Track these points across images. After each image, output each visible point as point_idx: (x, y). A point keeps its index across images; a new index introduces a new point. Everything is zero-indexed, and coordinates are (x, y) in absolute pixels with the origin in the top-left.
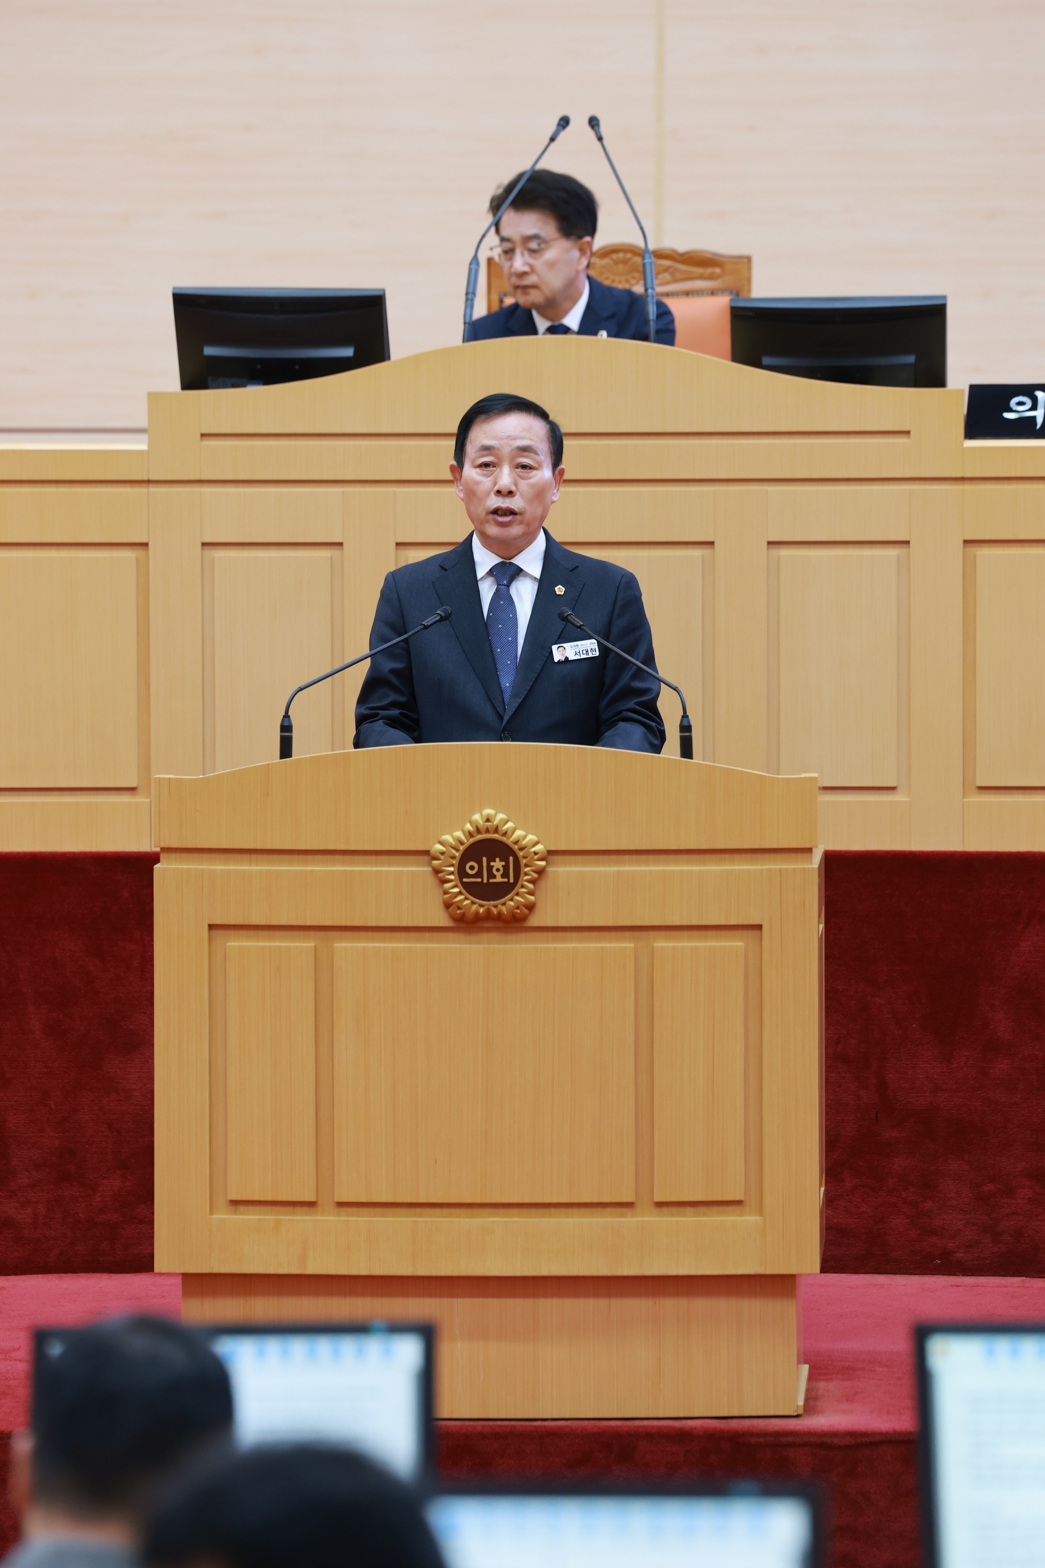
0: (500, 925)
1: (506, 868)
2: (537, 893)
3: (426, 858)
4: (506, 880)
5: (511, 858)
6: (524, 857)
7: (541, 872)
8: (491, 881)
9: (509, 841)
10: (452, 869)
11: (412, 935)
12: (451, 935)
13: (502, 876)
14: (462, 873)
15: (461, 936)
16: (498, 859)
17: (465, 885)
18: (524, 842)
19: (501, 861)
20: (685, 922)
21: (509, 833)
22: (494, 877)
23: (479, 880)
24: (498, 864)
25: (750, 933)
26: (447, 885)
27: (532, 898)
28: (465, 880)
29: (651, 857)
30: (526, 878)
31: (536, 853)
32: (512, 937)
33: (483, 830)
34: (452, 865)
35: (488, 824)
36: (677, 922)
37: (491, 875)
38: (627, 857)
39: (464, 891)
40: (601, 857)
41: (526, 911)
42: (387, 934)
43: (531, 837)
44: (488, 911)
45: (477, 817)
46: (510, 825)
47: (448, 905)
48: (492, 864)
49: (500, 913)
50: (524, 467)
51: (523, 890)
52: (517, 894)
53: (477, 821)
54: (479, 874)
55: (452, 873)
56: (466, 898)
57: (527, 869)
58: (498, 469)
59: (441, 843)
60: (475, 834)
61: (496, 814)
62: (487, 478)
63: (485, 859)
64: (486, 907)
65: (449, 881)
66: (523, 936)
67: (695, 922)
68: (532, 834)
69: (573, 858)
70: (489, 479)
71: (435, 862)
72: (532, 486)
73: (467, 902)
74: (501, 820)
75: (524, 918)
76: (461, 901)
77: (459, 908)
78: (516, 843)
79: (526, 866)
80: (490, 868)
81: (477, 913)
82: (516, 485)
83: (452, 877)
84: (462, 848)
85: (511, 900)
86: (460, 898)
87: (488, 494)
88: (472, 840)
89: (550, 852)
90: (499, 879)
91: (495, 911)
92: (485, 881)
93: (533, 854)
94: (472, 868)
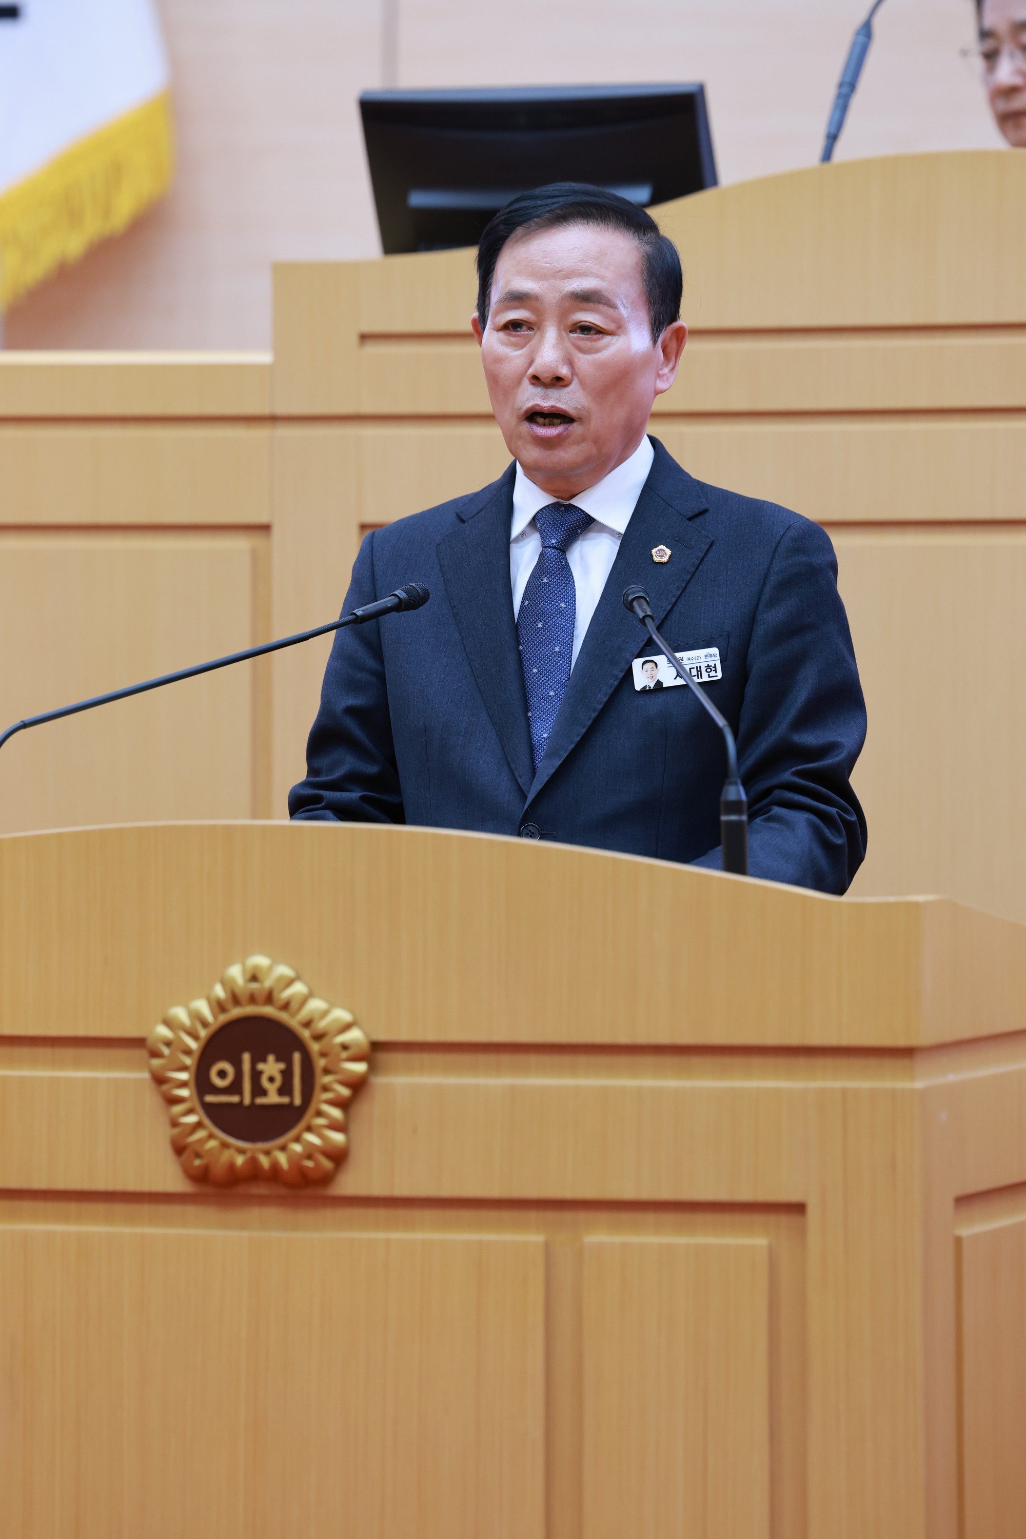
0: (282, 1191)
1: (287, 1074)
2: (354, 1128)
3: (143, 1053)
4: (285, 1100)
5: (297, 1057)
6: (323, 1054)
7: (358, 1086)
8: (260, 1101)
9: (293, 1022)
10: (184, 1076)
11: (120, 1208)
12: (191, 1210)
13: (282, 1091)
14: (203, 1085)
15: (209, 1213)
16: (271, 1058)
17: (209, 1109)
18: (322, 1025)
19: (278, 1059)
20: (646, 1194)
21: (294, 1006)
22: (264, 1093)
23: (235, 1099)
24: (271, 1067)
25: (784, 1220)
26: (178, 1109)
27: (338, 1137)
28: (210, 1099)
29: (581, 1059)
30: (328, 1096)
31: (345, 1047)
32: (305, 1216)
33: (243, 998)
34: (184, 1068)
35: (254, 986)
36: (629, 1193)
37: (258, 1090)
38: (533, 1059)
39: (207, 1122)
40: (482, 1058)
41: (327, 1164)
42: (72, 1207)
43: (341, 1015)
44: (253, 1162)
45: (236, 973)
46: (299, 988)
47: (179, 1149)
48: (261, 1066)
49: (275, 1166)
50: (586, 329)
51: (321, 1121)
52: (309, 1129)
53: (233, 980)
54: (235, 1087)
55: (183, 1084)
56: (211, 1136)
57: (327, 1079)
58: (538, 333)
59: (168, 1023)
60: (229, 1005)
61: (270, 968)
62: (518, 350)
63: (246, 1057)
64: (249, 1155)
65: (179, 1100)
66: (330, 1214)
67: (666, 1194)
68: (344, 1007)
69: (426, 1057)
70: (520, 352)
71: (156, 1062)
72: (602, 366)
73: (212, 1144)
74: (281, 978)
75: (326, 1179)
76: (202, 1141)
77: (198, 1155)
78: (307, 1024)
79: (327, 1071)
80: (256, 1075)
81: (232, 1166)
82: (570, 363)
83: (184, 1093)
84: (203, 1033)
85: (298, 1139)
86: (200, 1134)
87: (519, 382)
88: (223, 1018)
89: (377, 1046)
90: (273, 1098)
91: (265, 1161)
92: (247, 1101)
93: (339, 1049)
94: (222, 1074)
